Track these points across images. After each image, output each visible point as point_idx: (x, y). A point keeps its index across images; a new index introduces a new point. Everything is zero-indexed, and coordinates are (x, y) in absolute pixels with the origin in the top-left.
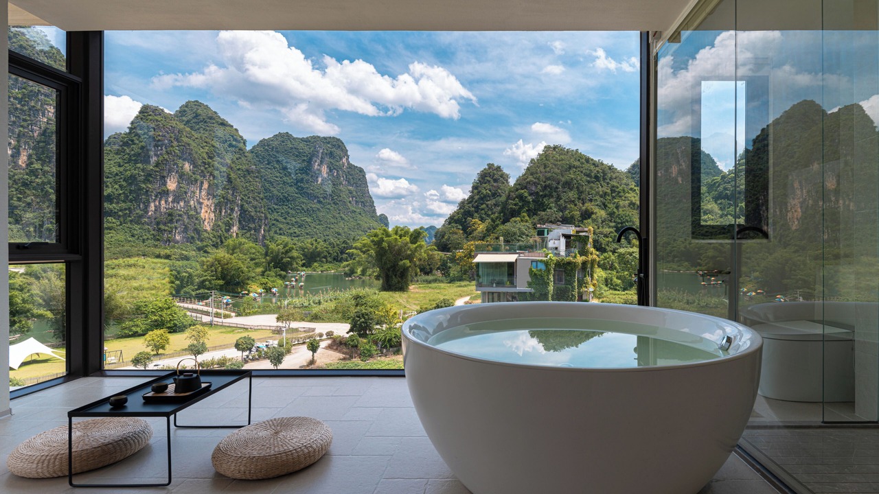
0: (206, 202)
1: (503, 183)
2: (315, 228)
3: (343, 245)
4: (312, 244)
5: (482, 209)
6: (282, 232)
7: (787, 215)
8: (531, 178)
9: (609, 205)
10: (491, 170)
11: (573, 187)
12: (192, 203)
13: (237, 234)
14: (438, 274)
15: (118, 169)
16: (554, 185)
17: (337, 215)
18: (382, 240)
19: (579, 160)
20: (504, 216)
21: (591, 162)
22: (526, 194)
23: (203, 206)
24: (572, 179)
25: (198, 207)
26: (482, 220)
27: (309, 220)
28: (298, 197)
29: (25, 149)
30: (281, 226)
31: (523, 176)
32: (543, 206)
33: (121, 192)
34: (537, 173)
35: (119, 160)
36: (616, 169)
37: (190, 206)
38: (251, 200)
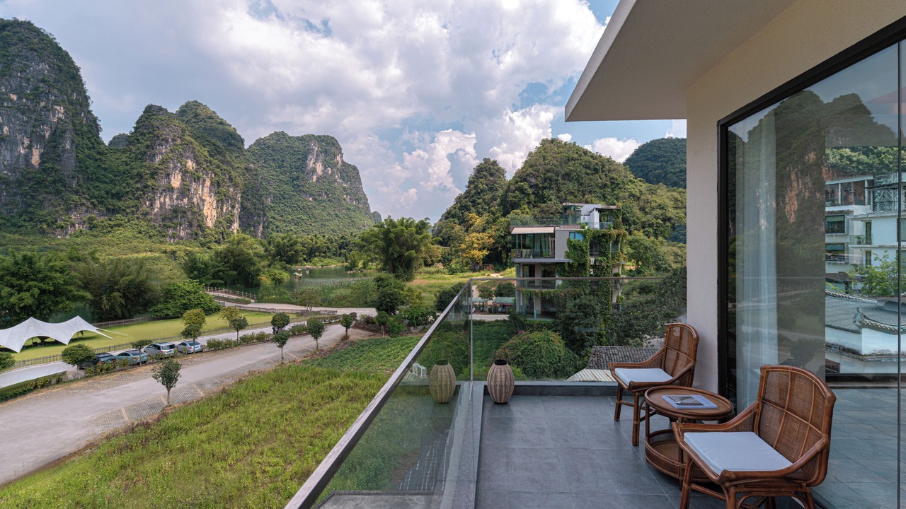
0: (208, 199)
1: (500, 177)
2: (311, 225)
3: (341, 241)
4: (312, 240)
5: (479, 204)
6: (278, 229)
7: (785, 208)
8: (530, 170)
9: (609, 197)
10: (487, 165)
11: (573, 179)
12: (195, 200)
13: (238, 230)
14: (440, 266)
15: (125, 167)
16: (554, 177)
17: (333, 213)
18: (388, 231)
19: (577, 153)
20: (503, 209)
21: (589, 154)
22: (526, 187)
23: (206, 204)
24: (571, 170)
25: (201, 204)
26: (479, 214)
27: (305, 218)
28: (293, 195)
29: (37, 149)
30: (278, 223)
31: (522, 168)
32: (543, 199)
33: (128, 190)
34: (536, 166)
35: (126, 159)
36: (614, 162)
37: (193, 203)
38: (250, 197)
